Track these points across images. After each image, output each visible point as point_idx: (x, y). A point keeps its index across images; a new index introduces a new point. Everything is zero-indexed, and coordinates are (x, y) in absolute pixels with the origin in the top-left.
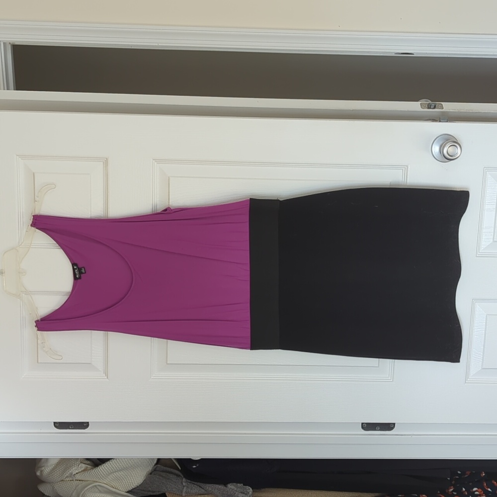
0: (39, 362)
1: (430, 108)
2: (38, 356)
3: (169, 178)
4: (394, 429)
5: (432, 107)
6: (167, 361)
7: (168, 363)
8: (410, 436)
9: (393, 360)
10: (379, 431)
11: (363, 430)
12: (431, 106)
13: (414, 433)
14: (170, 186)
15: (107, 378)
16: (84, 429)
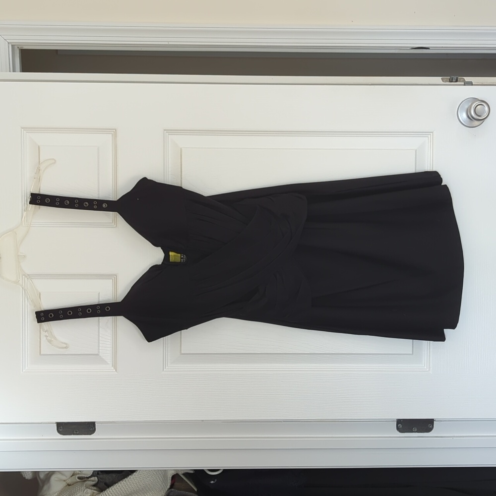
0: (42, 353)
1: (452, 82)
2: (40, 347)
3: (181, 149)
4: (433, 430)
5: (453, 81)
6: (181, 351)
7: (182, 352)
8: (452, 438)
9: (428, 341)
10: (417, 433)
11: (398, 432)
12: (452, 79)
13: (455, 435)
14: (183, 157)
15: (116, 371)
16: (90, 434)
